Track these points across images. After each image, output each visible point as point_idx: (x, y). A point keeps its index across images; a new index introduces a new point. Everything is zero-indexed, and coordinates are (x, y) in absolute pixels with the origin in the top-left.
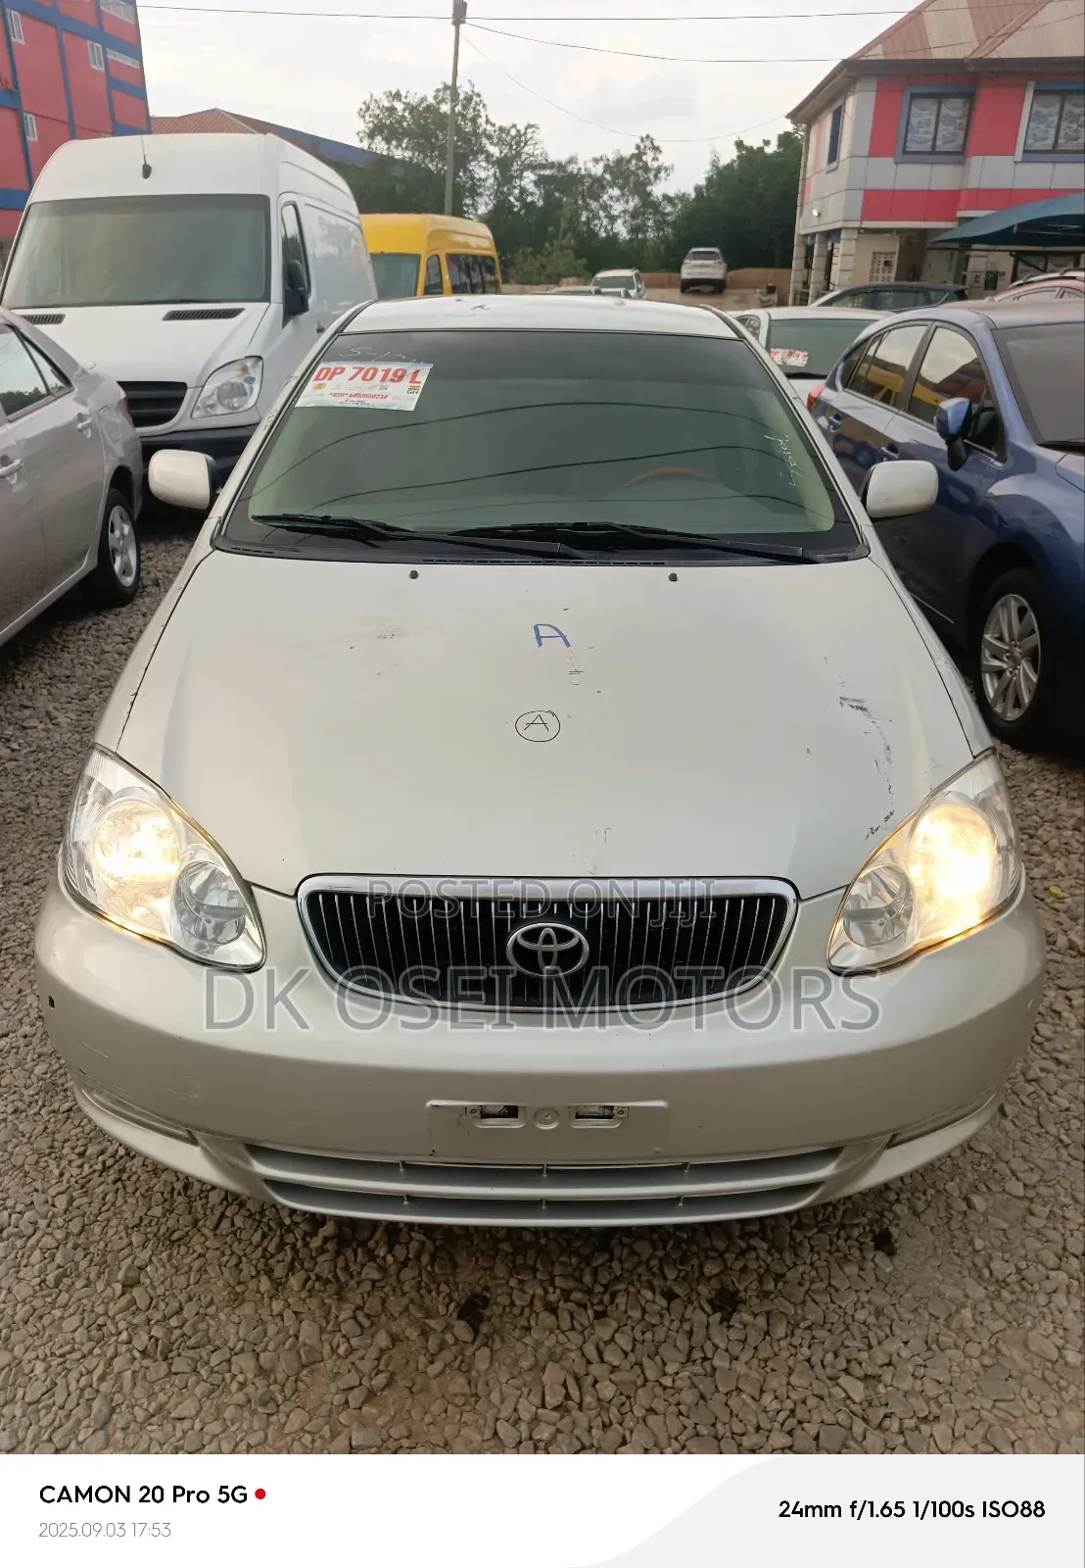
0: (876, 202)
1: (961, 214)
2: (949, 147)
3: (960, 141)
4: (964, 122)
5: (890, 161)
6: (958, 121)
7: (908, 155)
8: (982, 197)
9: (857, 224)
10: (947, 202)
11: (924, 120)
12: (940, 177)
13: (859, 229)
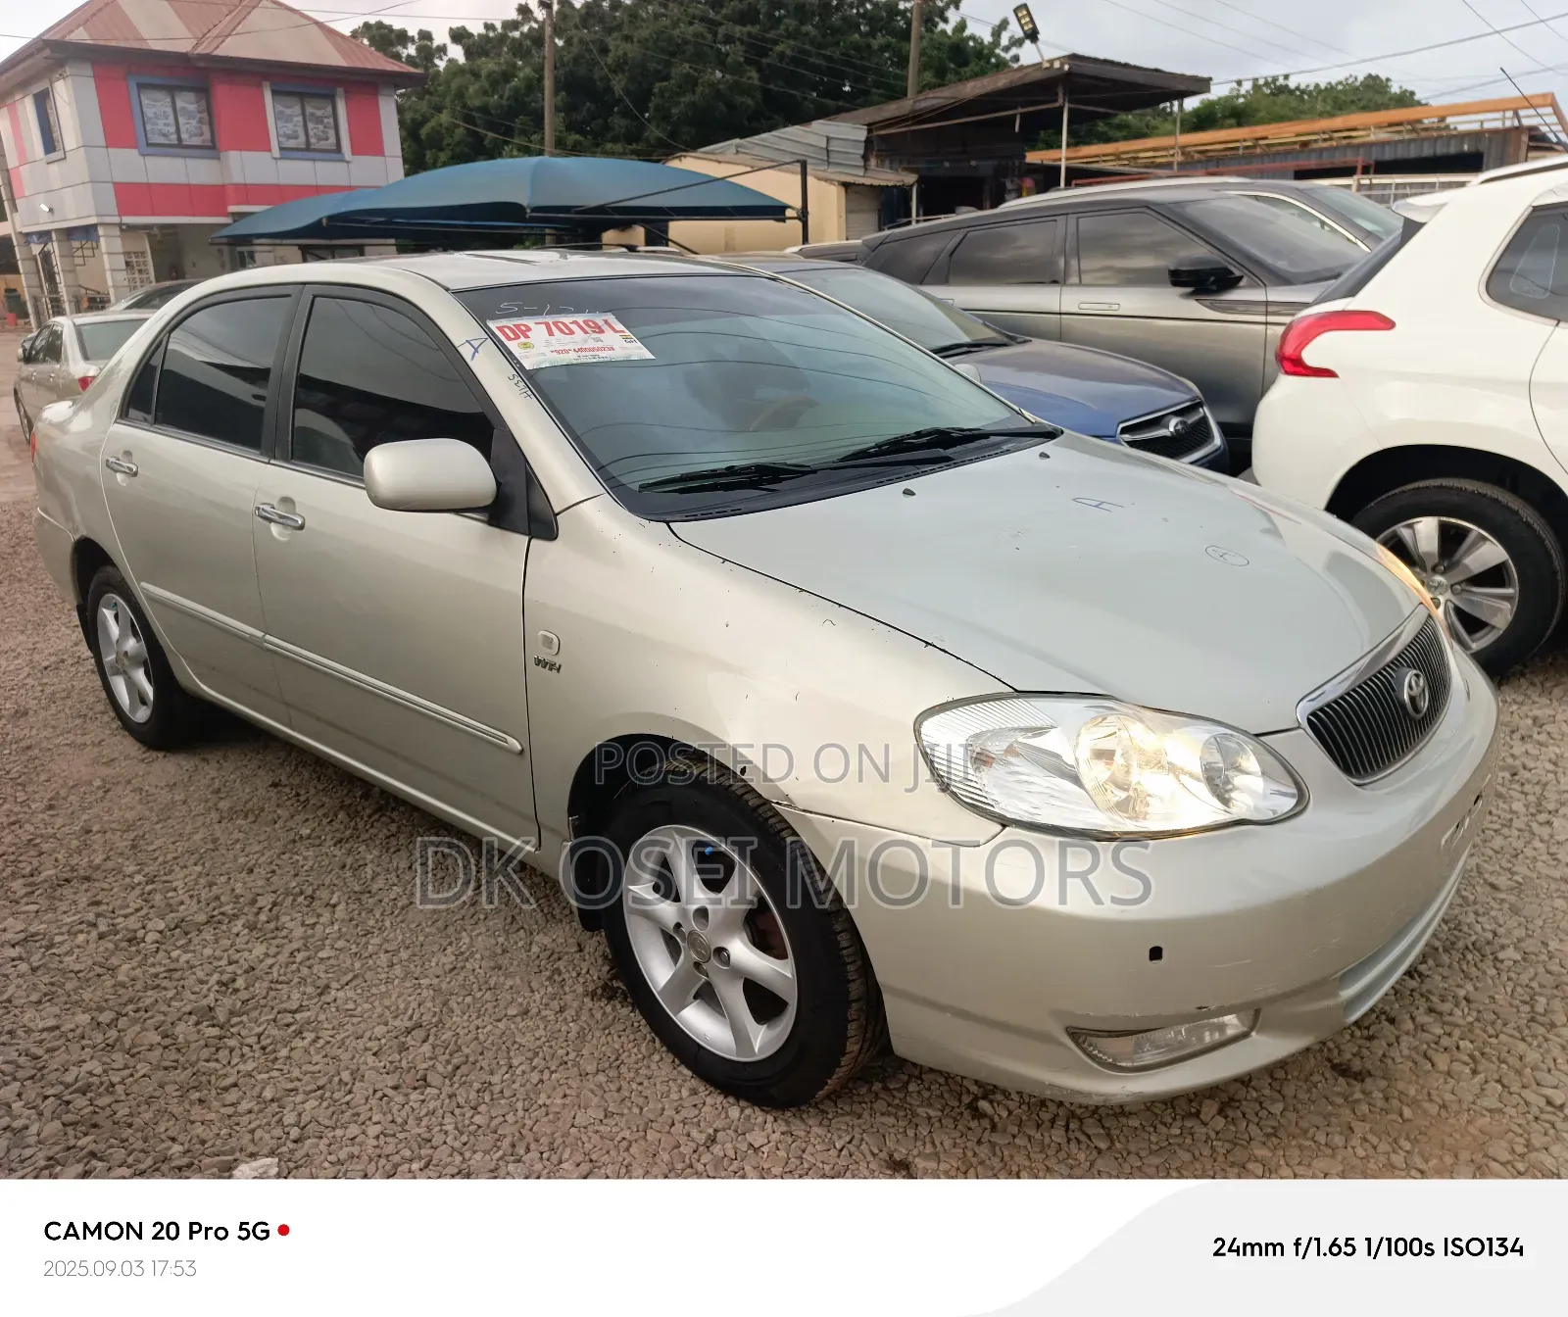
0: (130, 196)
1: (232, 209)
2: (196, 141)
3: (207, 135)
4: (205, 115)
5: (134, 152)
6: (199, 115)
7: (152, 148)
8: (249, 192)
9: (117, 220)
10: (215, 197)
11: (157, 110)
12: (199, 172)
13: (120, 225)
